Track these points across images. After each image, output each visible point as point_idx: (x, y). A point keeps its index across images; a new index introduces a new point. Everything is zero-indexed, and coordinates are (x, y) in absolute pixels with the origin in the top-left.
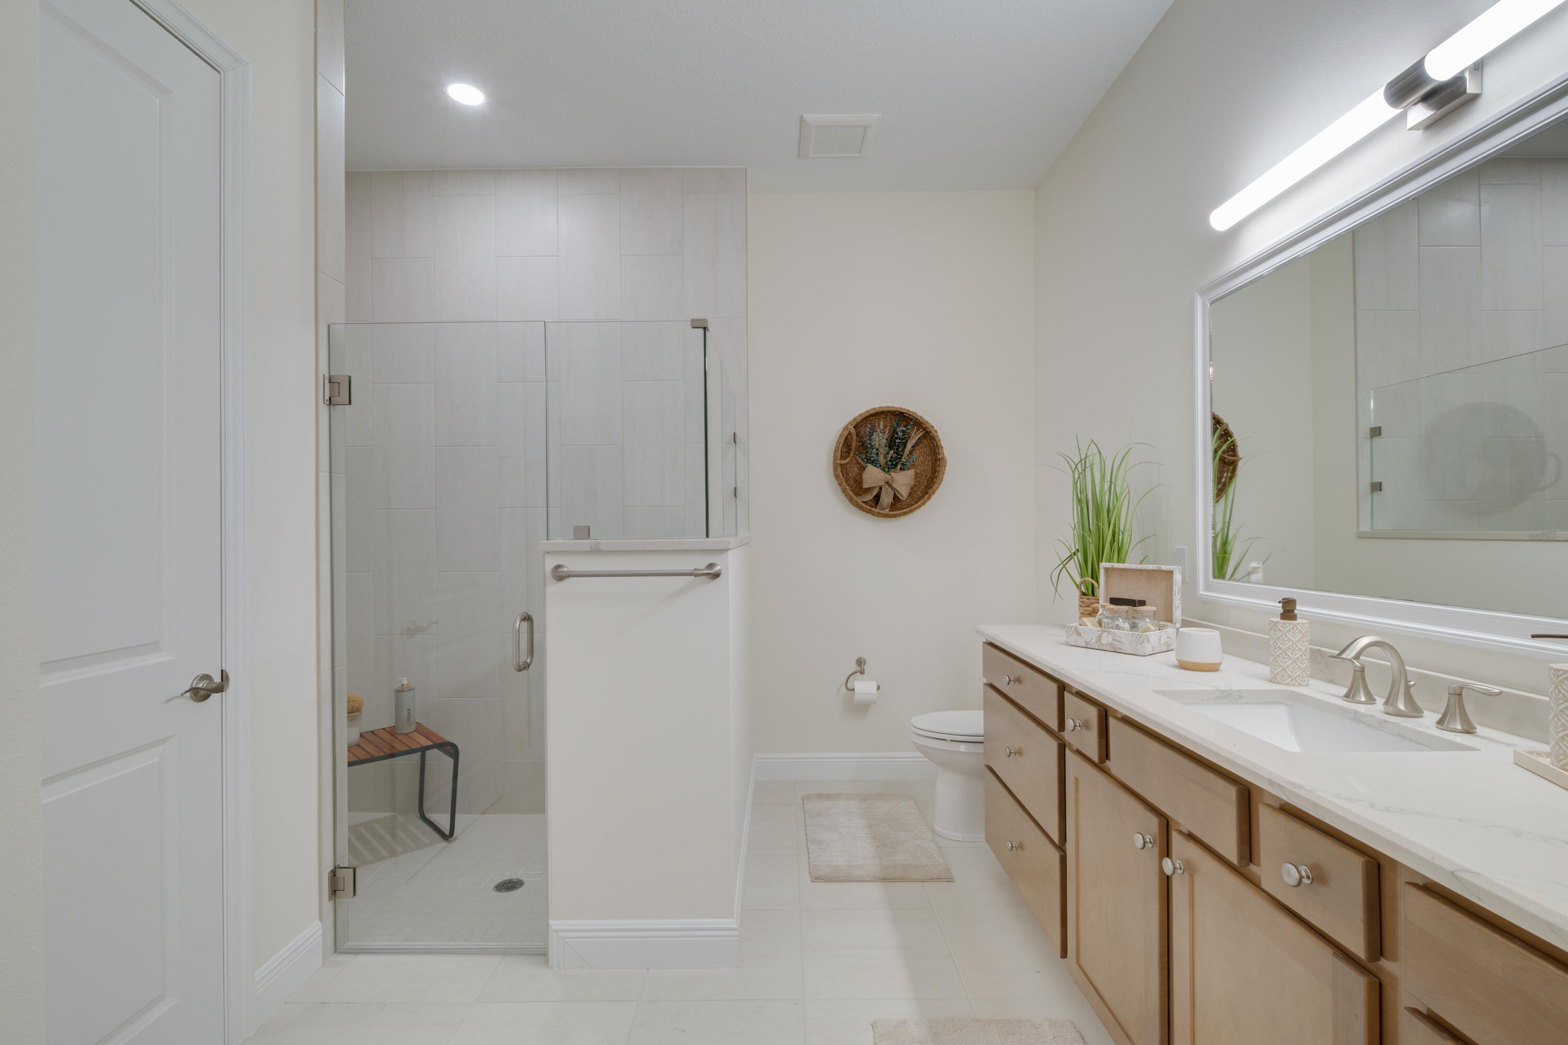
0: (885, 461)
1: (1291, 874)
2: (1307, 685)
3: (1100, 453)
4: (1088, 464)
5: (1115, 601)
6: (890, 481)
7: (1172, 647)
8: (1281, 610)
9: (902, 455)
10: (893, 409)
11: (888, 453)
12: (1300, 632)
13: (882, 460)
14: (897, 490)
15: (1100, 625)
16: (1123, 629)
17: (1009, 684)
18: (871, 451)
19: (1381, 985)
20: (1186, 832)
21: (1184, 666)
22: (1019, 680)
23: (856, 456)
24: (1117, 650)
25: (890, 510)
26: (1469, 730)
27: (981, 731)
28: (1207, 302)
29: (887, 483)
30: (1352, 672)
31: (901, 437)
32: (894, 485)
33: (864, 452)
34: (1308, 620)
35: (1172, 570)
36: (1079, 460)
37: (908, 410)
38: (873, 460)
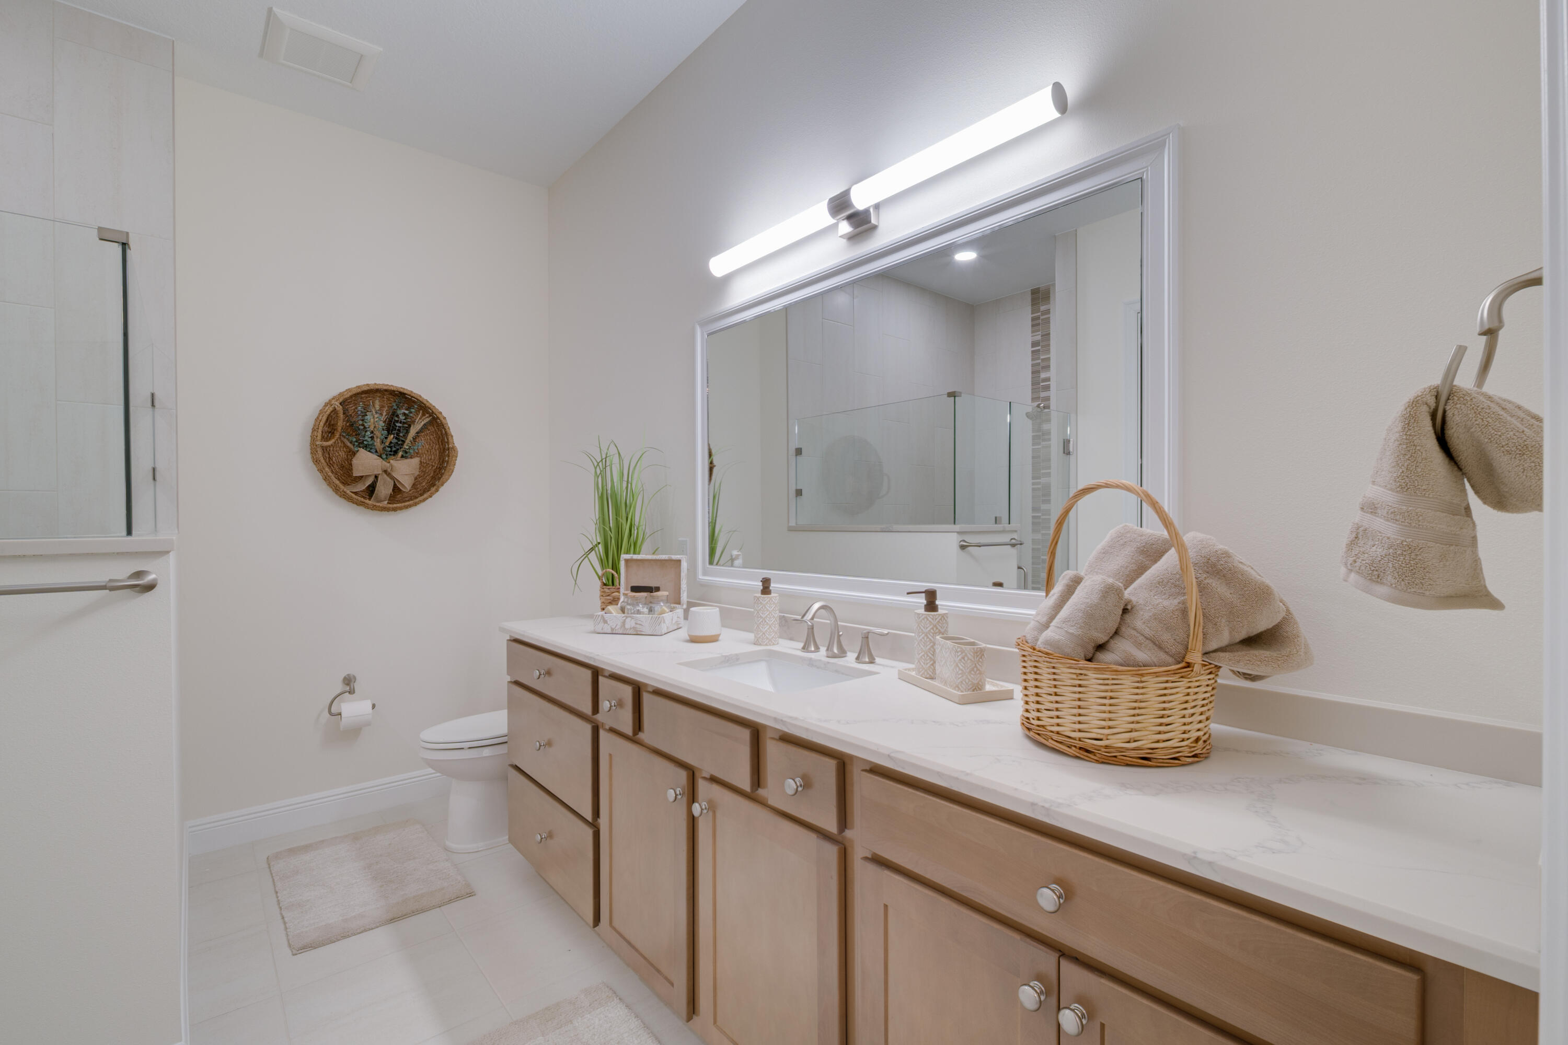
0: (382, 446)
1: (791, 785)
2: (778, 644)
3: (619, 453)
4: (608, 464)
5: (635, 589)
6: (389, 470)
7: (680, 626)
8: (762, 587)
9: (404, 442)
10: (392, 389)
11: (386, 438)
12: (774, 603)
13: (378, 444)
14: (397, 479)
15: (624, 612)
16: (643, 613)
17: (539, 678)
18: (363, 433)
19: (845, 849)
20: (708, 776)
21: (694, 640)
22: (548, 673)
23: (342, 438)
24: (639, 633)
25: (388, 503)
26: (872, 662)
27: (505, 731)
28: (705, 333)
29: (385, 471)
30: (807, 630)
31: (403, 421)
32: (394, 475)
33: (354, 434)
34: (777, 593)
35: (680, 559)
36: (600, 460)
37: (412, 392)
38: (366, 445)
